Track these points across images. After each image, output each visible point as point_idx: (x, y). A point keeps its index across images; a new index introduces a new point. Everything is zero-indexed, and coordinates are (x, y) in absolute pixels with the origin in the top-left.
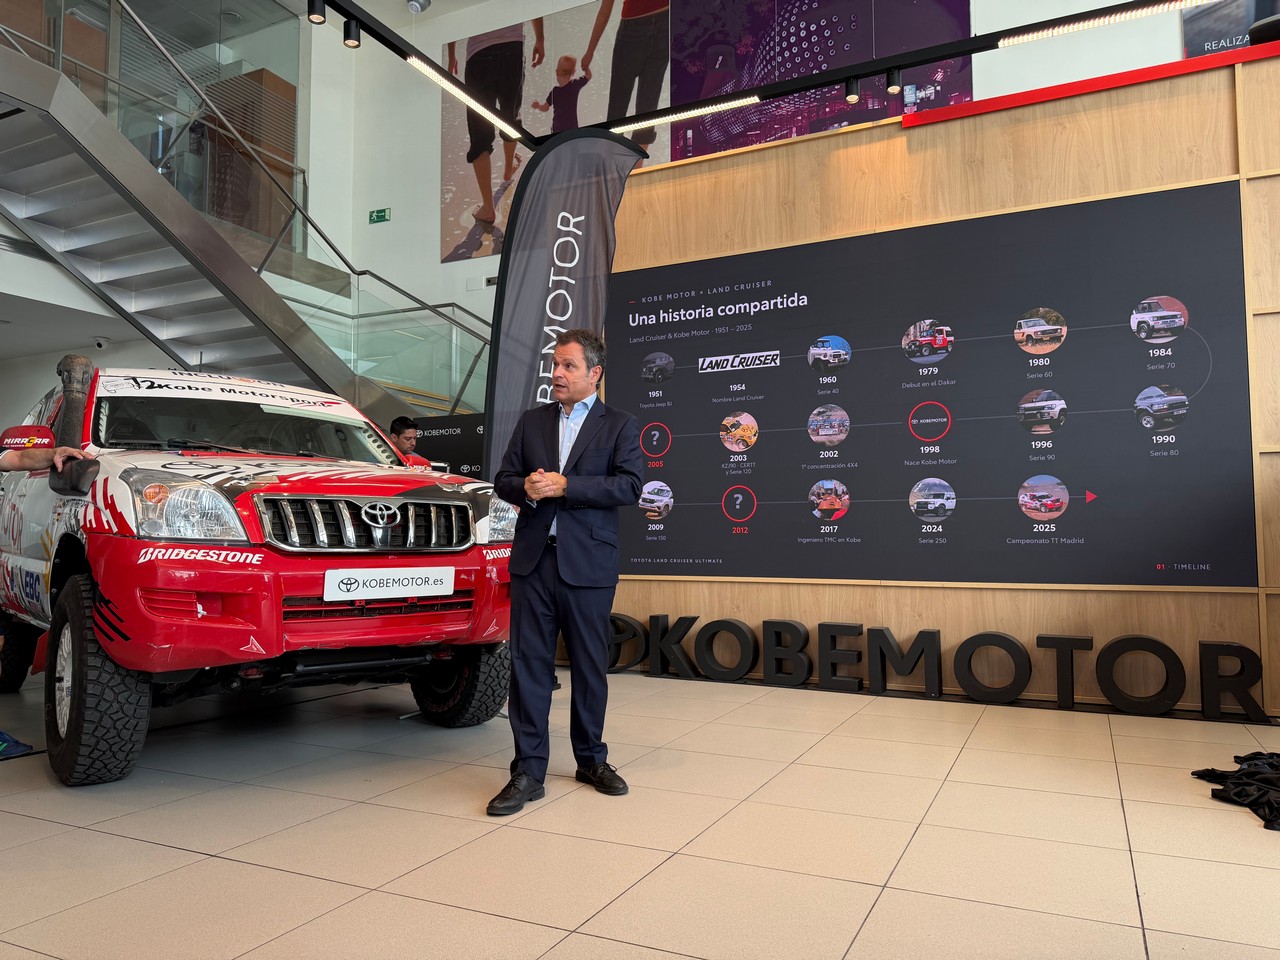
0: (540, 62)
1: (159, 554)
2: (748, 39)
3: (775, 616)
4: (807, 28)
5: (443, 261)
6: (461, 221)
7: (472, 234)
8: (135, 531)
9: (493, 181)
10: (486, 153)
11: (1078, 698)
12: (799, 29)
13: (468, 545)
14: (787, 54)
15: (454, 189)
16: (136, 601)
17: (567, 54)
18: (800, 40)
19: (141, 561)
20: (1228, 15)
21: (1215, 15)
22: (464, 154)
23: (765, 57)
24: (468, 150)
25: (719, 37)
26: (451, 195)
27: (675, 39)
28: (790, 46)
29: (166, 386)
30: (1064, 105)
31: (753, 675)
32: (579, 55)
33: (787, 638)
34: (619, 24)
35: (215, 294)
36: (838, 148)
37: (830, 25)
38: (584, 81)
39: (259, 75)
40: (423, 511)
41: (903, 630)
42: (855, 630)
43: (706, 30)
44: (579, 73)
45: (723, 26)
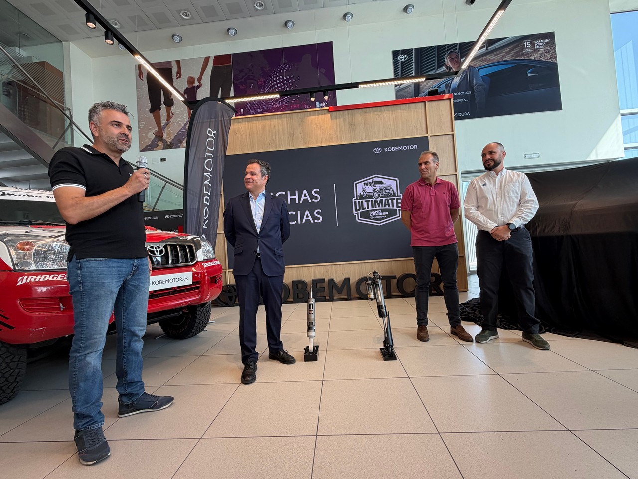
0: (180, 77)
1: (33, 279)
2: (262, 80)
3: (295, 279)
4: (283, 78)
5: (140, 151)
6: (148, 135)
7: (153, 141)
8: (12, 268)
9: (162, 121)
10: (158, 110)
11: (393, 294)
12: (280, 78)
13: (195, 262)
14: (276, 86)
15: (144, 123)
16: (17, 306)
17: (192, 76)
18: (280, 82)
19: (20, 284)
20: (407, 91)
21: (404, 91)
22: (148, 109)
23: (268, 86)
24: (150, 108)
25: (251, 77)
26: (143, 125)
27: (234, 76)
28: (277, 84)
29: (13, 194)
30: (379, 109)
31: (288, 300)
32: (196, 77)
33: (300, 286)
34: (212, 67)
35: (30, 157)
36: (308, 116)
37: (290, 78)
38: (199, 87)
39: (43, 64)
40: (174, 248)
41: (339, 279)
42: (323, 281)
43: (246, 74)
44: (196, 84)
45: (253, 73)
